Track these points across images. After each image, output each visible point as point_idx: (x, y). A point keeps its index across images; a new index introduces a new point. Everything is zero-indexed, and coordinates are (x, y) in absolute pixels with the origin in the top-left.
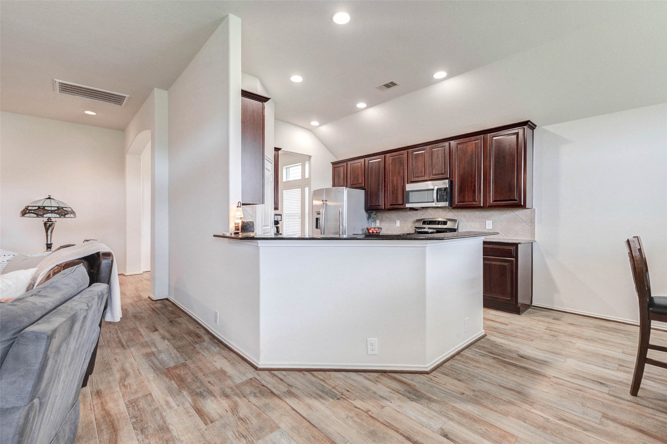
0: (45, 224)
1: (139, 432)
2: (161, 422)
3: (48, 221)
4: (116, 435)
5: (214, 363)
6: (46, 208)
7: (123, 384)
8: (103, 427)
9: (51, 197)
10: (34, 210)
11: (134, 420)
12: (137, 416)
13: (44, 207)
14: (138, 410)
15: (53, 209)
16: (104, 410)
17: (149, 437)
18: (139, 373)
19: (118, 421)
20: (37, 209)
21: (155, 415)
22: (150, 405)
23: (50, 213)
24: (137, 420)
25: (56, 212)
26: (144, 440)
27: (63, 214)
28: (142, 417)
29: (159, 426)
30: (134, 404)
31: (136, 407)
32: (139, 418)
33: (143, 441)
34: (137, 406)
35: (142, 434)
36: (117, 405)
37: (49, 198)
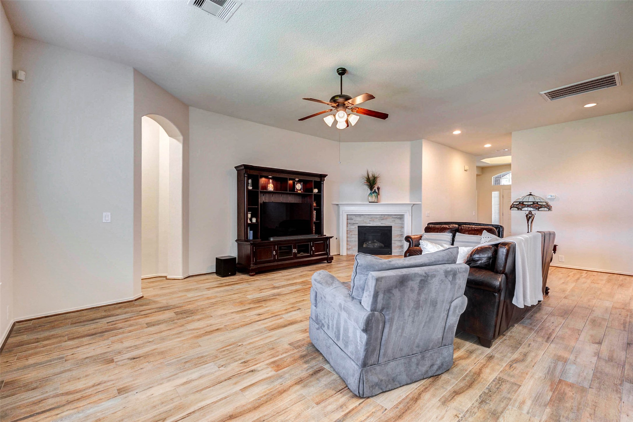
0: (527, 216)
1: (479, 401)
2: (500, 410)
3: (529, 214)
4: (467, 389)
5: (624, 416)
6: (524, 203)
7: (512, 364)
8: (467, 378)
9: (532, 194)
10: (516, 205)
11: (487, 391)
12: (491, 391)
13: (523, 202)
14: (498, 388)
15: (529, 203)
16: (481, 370)
17: (480, 409)
18: (533, 365)
19: (479, 383)
20: (518, 204)
21: (503, 402)
22: (509, 393)
23: (526, 207)
24: (488, 393)
25: (531, 206)
26: (476, 408)
27: (537, 207)
28: (494, 394)
29: (495, 410)
30: (500, 382)
31: (498, 385)
32: (491, 393)
33: (474, 407)
34: (500, 385)
35: (480, 403)
36: (490, 374)
37: (530, 195)
